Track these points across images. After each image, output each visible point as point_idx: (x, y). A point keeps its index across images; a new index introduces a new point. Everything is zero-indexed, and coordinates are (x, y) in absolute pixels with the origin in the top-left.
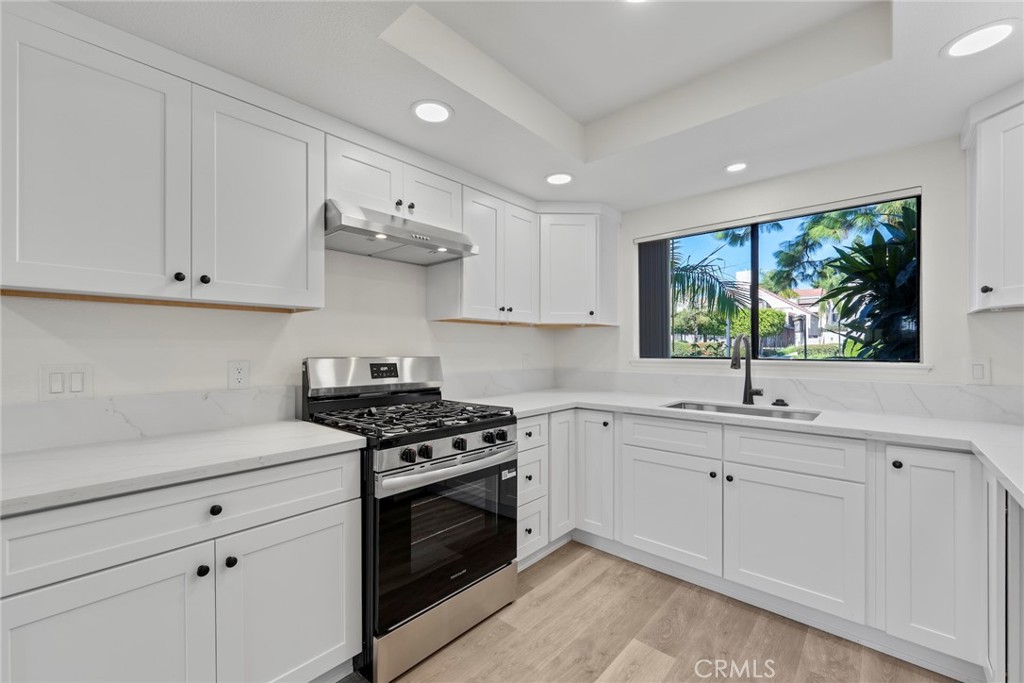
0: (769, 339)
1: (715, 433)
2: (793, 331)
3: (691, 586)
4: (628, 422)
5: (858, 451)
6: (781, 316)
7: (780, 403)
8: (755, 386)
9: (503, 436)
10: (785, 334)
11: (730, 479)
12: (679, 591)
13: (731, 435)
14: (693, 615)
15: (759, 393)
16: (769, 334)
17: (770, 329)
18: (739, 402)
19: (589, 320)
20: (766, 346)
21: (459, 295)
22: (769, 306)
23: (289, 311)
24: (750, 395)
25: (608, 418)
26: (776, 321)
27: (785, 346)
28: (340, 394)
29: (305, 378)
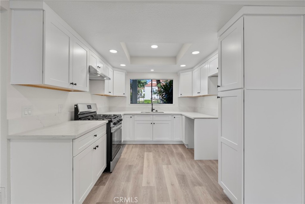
1: (151, 116)
3: (147, 144)
4: (136, 116)
5: (170, 116)
7: (157, 111)
8: (153, 108)
9: (122, 119)
11: (154, 123)
12: (146, 146)
13: (154, 116)
14: (150, 147)
15: (154, 109)
18: (151, 111)
19: (124, 95)
21: (104, 88)
23: (70, 91)
24: (152, 110)
25: (131, 116)
28: (83, 113)
29: (76, 109)
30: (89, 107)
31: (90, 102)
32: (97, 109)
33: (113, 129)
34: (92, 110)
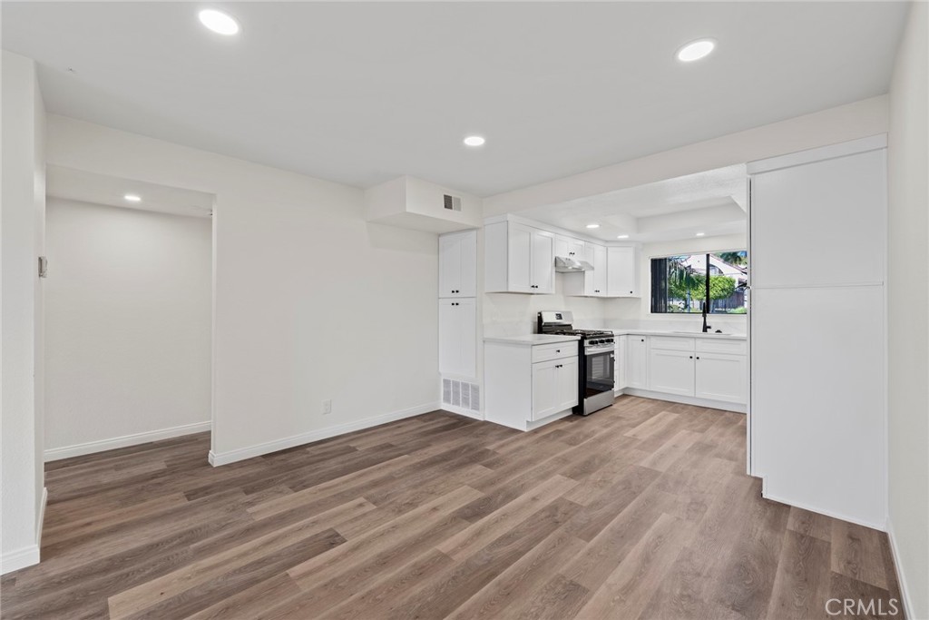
0: (720, 302)
1: (692, 342)
2: (743, 294)
3: (681, 404)
4: (653, 339)
6: (731, 282)
7: (718, 331)
8: (708, 325)
9: (612, 340)
10: (735, 297)
11: (698, 358)
12: (676, 405)
13: (699, 342)
14: (684, 408)
15: (709, 327)
16: (720, 297)
17: (721, 293)
18: (700, 331)
19: (631, 295)
20: (717, 307)
21: (583, 286)
22: (720, 272)
23: (532, 294)
24: (706, 328)
25: (644, 338)
26: (727, 286)
27: (735, 308)
28: (549, 325)
29: (540, 319)
30: (559, 316)
31: (562, 309)
32: (573, 320)
33: (589, 350)
34: (564, 321)
